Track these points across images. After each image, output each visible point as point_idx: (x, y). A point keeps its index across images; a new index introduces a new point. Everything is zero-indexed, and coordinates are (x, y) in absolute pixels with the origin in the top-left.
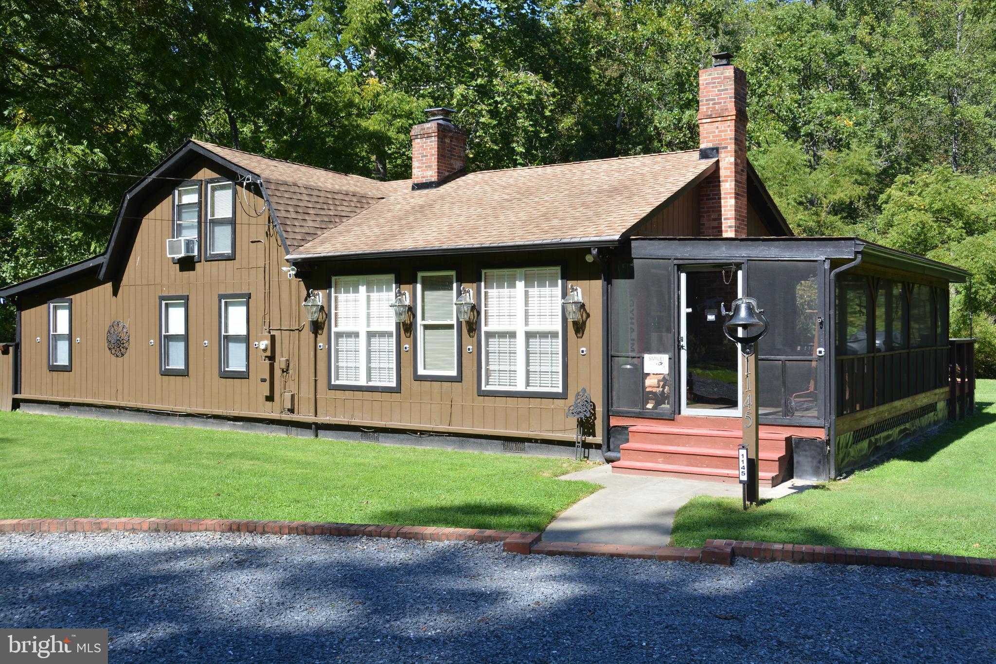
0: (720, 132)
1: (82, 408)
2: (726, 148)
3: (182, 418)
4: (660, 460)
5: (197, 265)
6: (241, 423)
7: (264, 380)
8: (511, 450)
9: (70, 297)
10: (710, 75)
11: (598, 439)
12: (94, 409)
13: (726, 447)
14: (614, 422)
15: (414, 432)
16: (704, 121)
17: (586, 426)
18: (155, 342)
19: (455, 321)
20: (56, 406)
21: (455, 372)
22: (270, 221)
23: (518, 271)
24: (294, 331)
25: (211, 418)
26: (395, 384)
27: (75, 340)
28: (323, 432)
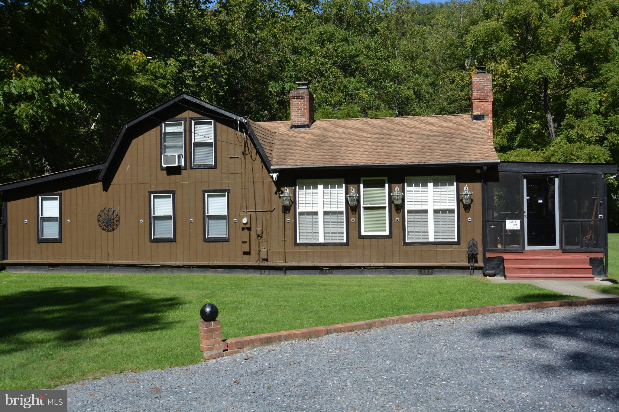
0: (484, 107)
1: (72, 267)
2: (488, 115)
3: (170, 269)
4: (528, 272)
5: (183, 171)
6: (222, 270)
7: (244, 242)
8: (424, 273)
9: (60, 192)
10: (479, 77)
11: (481, 264)
12: (84, 267)
13: (558, 264)
14: (488, 255)
15: (359, 267)
17: (472, 258)
18: (144, 221)
19: (387, 205)
20: (45, 267)
21: (387, 233)
22: (246, 145)
23: (429, 177)
24: (267, 212)
25: (197, 267)
26: (345, 241)
27: (65, 221)
28: (290, 271)
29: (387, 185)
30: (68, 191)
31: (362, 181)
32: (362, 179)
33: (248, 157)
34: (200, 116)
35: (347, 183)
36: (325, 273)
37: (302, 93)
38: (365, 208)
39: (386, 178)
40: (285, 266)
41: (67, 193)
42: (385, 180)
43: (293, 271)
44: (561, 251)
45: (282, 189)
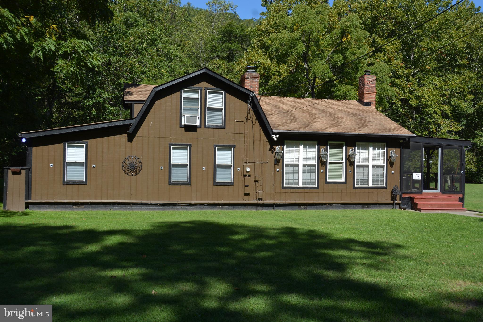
0: (371, 97)
2: (373, 103)
3: (185, 207)
4: (430, 206)
5: (198, 129)
6: (227, 207)
7: (247, 186)
8: (365, 208)
9: (86, 141)
11: (398, 201)
12: (108, 205)
14: (404, 196)
15: (325, 204)
16: (366, 93)
17: (393, 197)
18: (164, 168)
19: (344, 161)
20: (70, 206)
21: (343, 180)
22: (248, 112)
23: (370, 143)
24: (263, 163)
25: (207, 205)
26: (316, 186)
27: (91, 166)
28: (277, 208)
29: (344, 148)
30: (94, 140)
31: (329, 144)
32: (329, 142)
33: (249, 122)
34: (213, 87)
35: (319, 145)
36: (301, 209)
37: (254, 75)
38: (330, 163)
39: (344, 143)
40: (274, 204)
41: (92, 142)
42: (343, 144)
43: (280, 207)
44: (441, 193)
45: (274, 147)
